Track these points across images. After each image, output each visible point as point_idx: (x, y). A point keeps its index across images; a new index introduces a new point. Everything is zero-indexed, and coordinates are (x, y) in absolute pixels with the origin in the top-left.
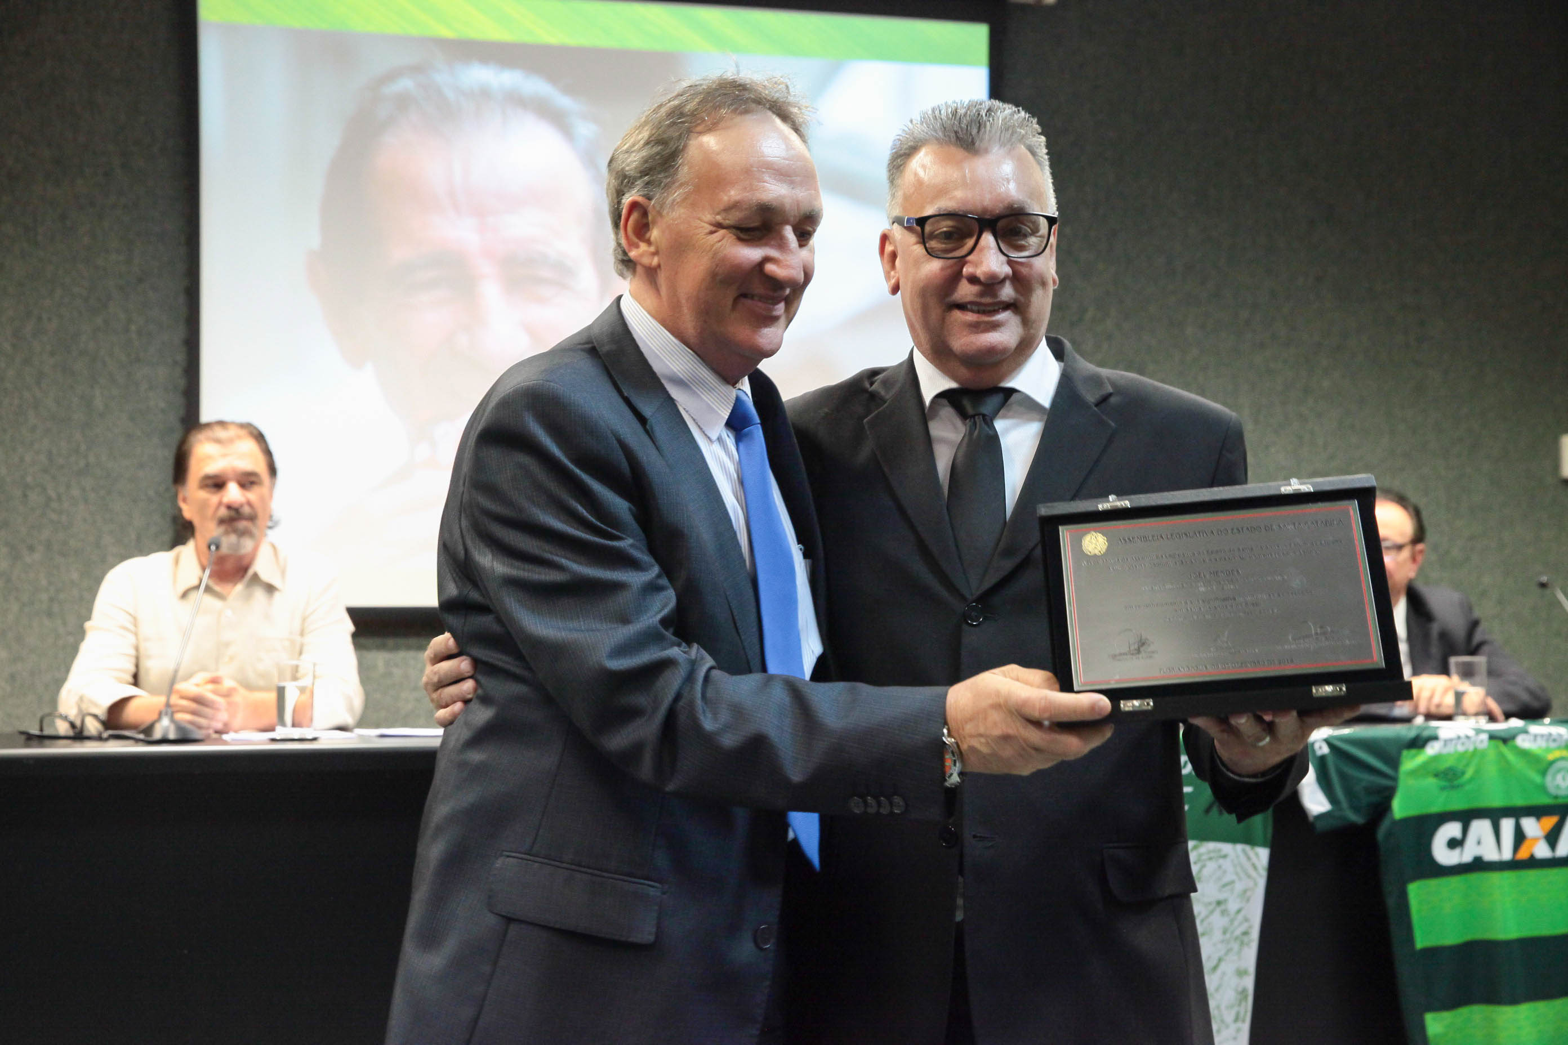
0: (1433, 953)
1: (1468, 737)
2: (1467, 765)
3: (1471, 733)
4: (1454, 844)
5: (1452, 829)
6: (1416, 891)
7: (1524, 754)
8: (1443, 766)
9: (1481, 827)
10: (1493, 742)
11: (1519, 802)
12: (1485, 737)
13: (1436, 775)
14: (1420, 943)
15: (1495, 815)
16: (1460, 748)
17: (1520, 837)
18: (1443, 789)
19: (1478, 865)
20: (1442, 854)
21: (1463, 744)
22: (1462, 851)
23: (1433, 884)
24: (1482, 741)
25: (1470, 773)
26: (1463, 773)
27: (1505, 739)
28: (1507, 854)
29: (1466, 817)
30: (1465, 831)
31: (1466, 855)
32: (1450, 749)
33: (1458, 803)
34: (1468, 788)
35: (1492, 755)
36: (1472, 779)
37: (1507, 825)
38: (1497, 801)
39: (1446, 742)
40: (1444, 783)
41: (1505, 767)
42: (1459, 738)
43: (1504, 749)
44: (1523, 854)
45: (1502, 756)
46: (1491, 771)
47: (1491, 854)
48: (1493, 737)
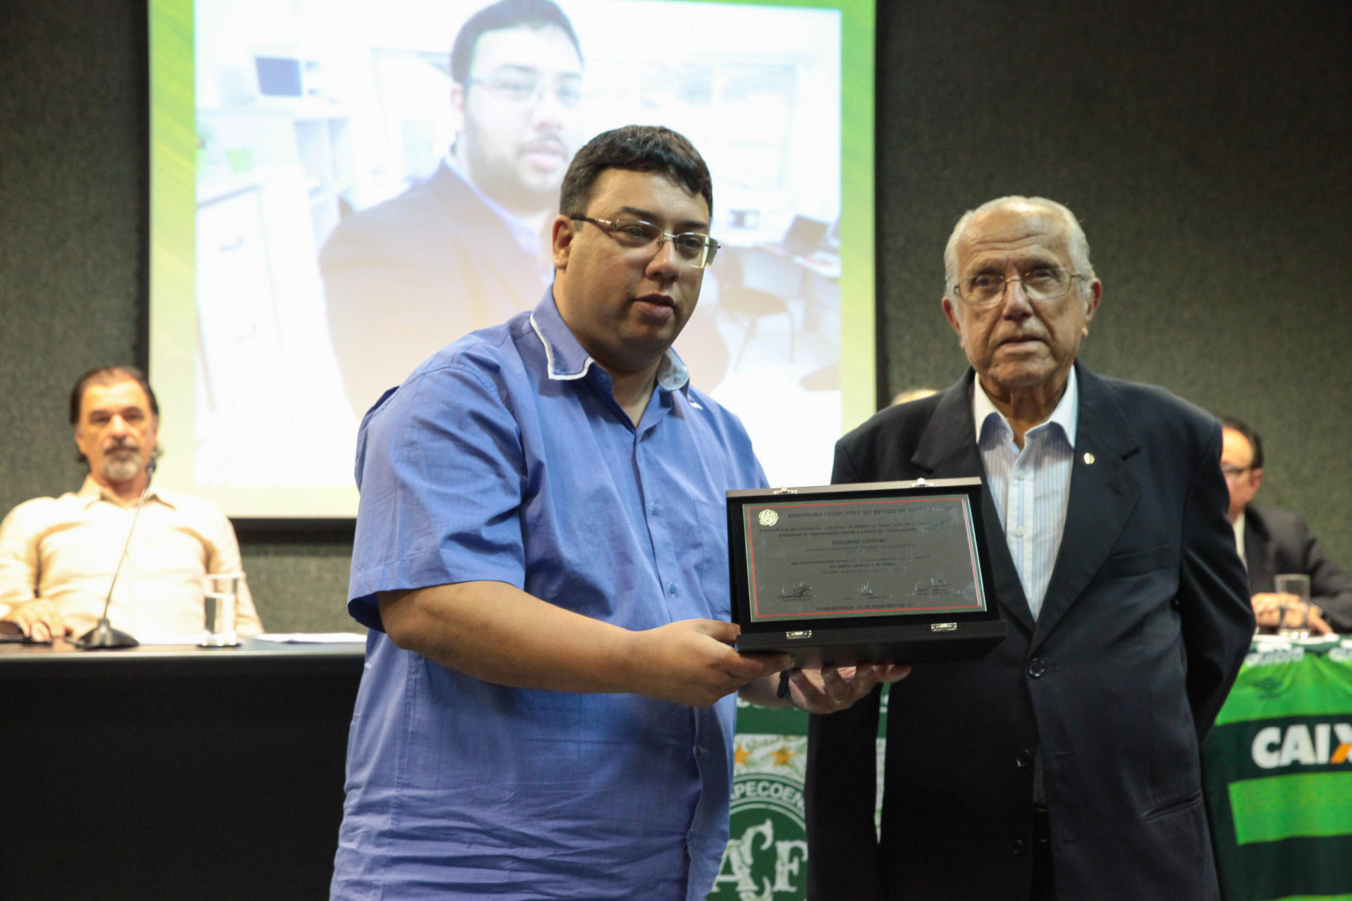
0: (1255, 848)
1: (1284, 651)
2: (1284, 676)
3: (1288, 647)
4: (1273, 748)
5: (1271, 735)
6: (1237, 791)
7: (1337, 666)
8: (1262, 676)
9: (1298, 733)
10: (1308, 656)
11: (1333, 709)
12: (1300, 651)
13: (1256, 685)
14: (1242, 838)
15: (1311, 722)
16: (1278, 661)
17: (1335, 742)
18: (1262, 697)
19: (1296, 768)
20: (1262, 758)
21: (1280, 657)
22: (1280, 756)
23: (1254, 785)
24: (1298, 655)
25: (1287, 683)
26: (1280, 683)
27: (1319, 652)
28: (1323, 757)
29: (1284, 724)
30: (1283, 735)
31: (1285, 758)
32: (1268, 661)
33: (1276, 711)
34: (1285, 697)
35: (1307, 667)
36: (1288, 690)
37: (1323, 731)
38: (1312, 709)
39: (1265, 655)
40: (1262, 692)
41: (1320, 678)
42: (1276, 651)
43: (1320, 663)
44: (1338, 758)
45: (1315, 668)
46: (1307, 682)
47: (1307, 757)
48: (1308, 650)
